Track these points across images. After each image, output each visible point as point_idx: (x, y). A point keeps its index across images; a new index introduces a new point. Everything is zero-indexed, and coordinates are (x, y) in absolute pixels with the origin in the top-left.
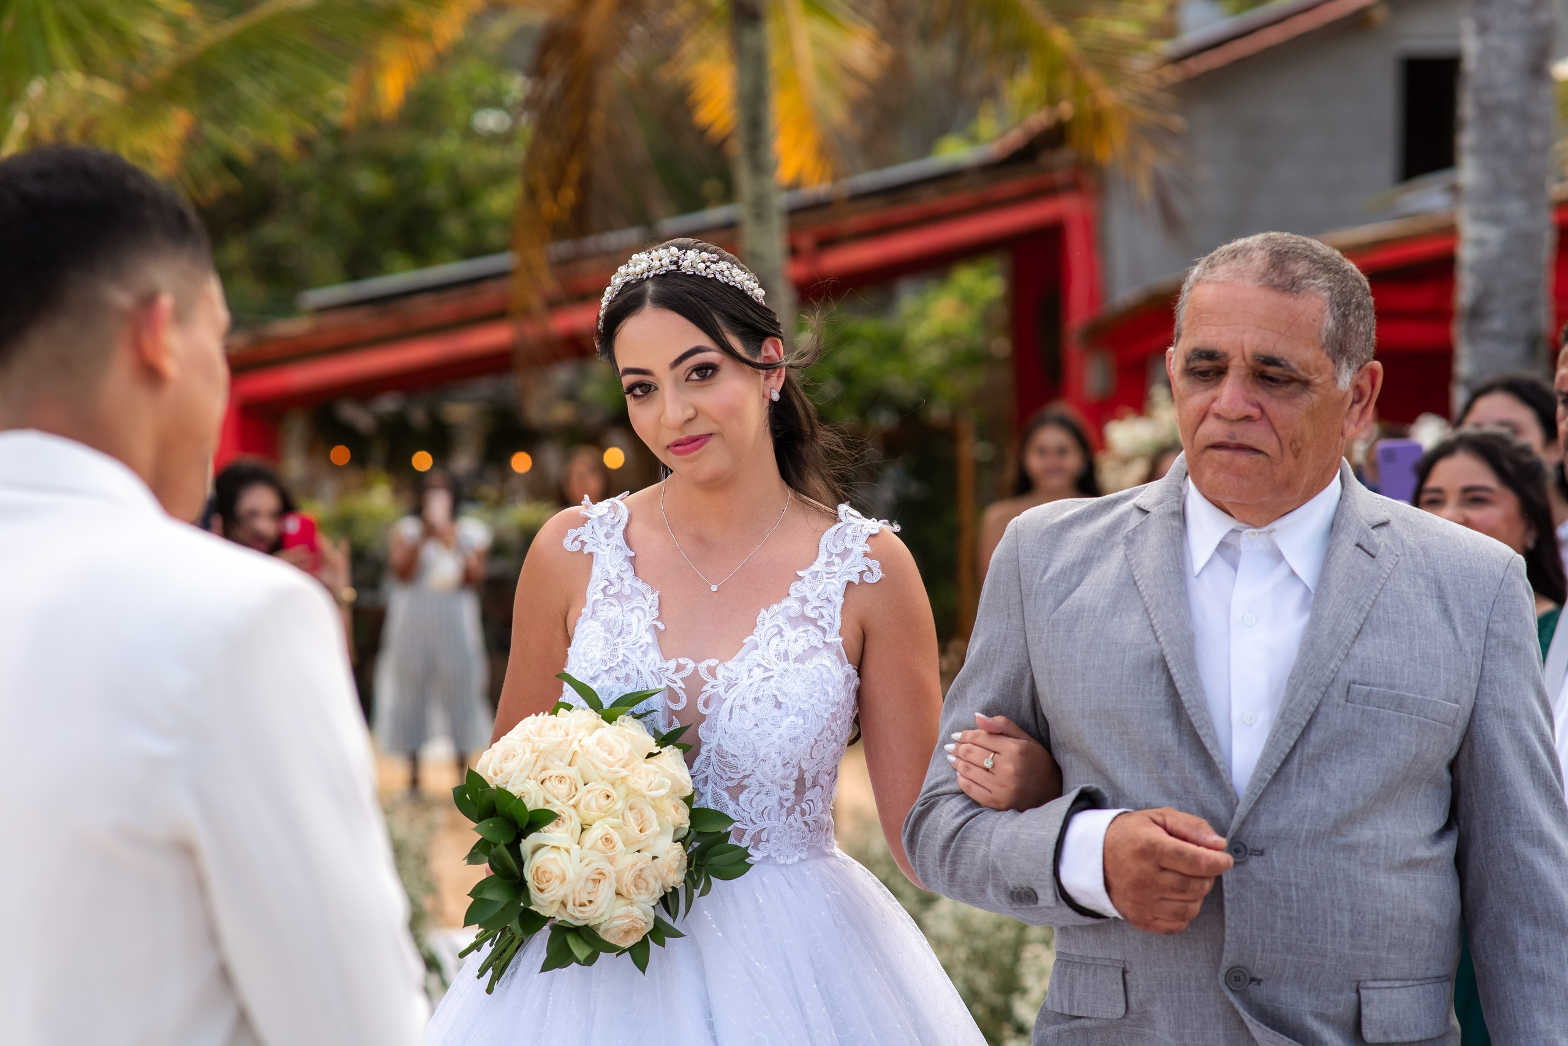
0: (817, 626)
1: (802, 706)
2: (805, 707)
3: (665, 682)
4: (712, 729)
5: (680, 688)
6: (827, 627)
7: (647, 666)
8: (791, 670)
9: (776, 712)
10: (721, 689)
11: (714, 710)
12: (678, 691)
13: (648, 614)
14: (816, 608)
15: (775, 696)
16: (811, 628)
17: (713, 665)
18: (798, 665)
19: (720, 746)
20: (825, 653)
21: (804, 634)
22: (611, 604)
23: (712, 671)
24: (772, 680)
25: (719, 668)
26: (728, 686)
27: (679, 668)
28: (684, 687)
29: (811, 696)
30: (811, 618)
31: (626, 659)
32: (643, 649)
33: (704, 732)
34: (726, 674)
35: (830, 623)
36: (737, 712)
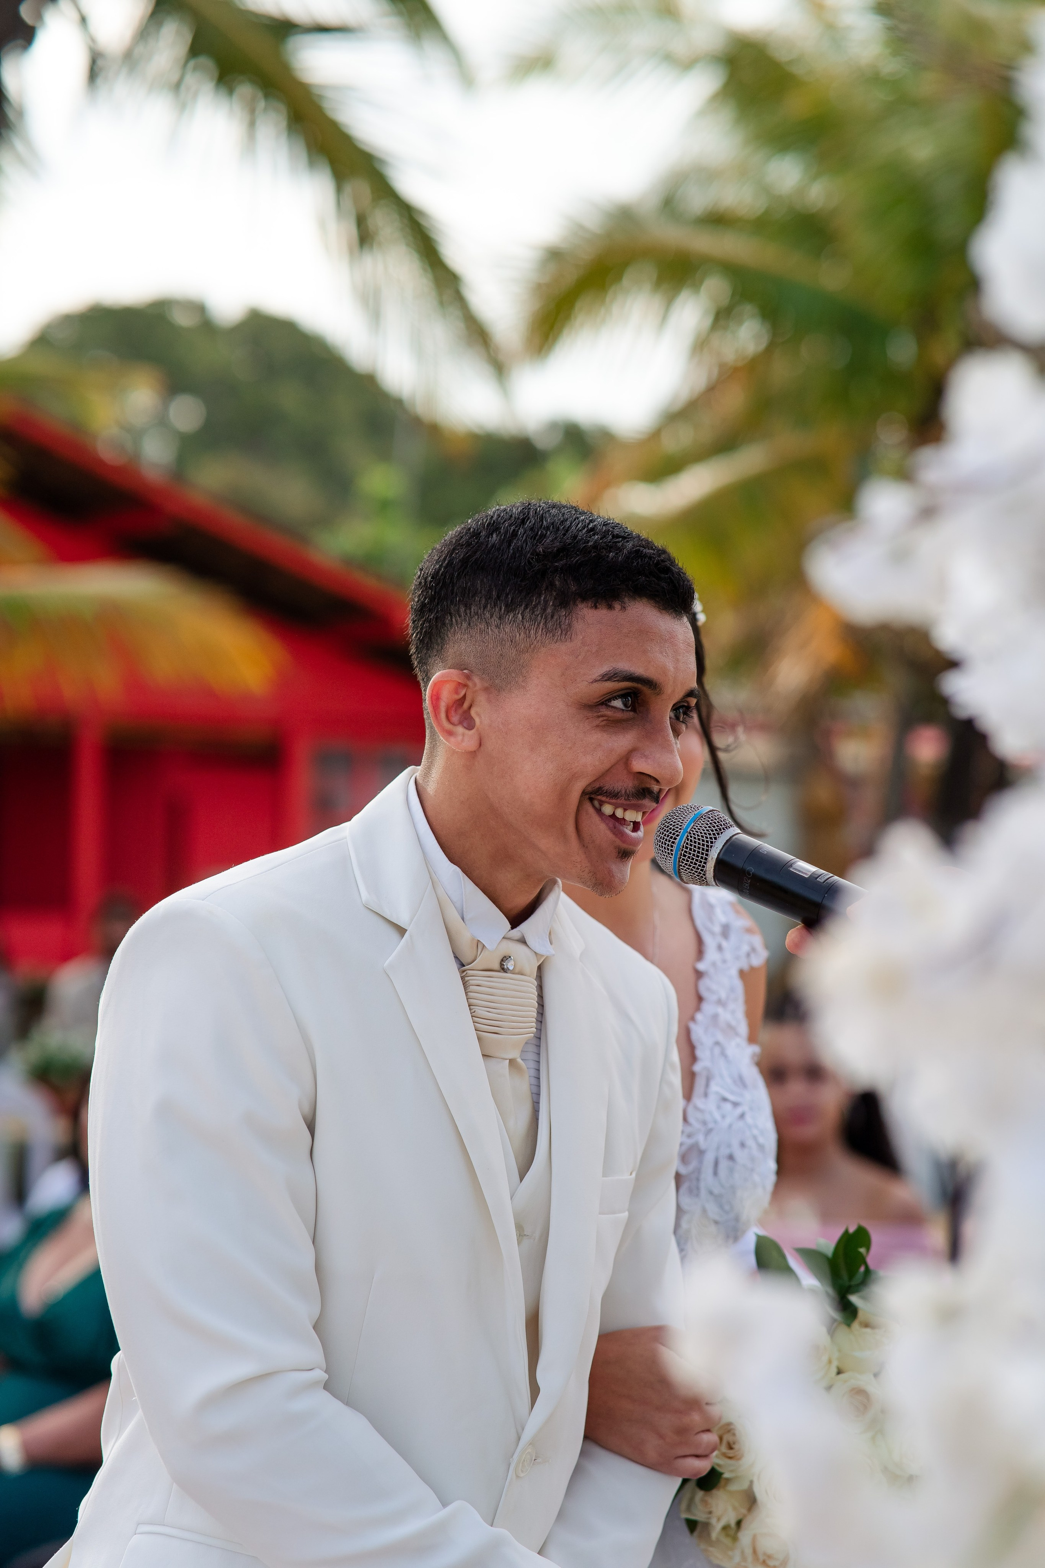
0: (740, 1036)
4: (694, 1193)
10: (700, 1137)
11: (695, 1168)
25: (688, 1109)
26: (705, 1132)
30: (733, 1027)
34: (699, 1116)
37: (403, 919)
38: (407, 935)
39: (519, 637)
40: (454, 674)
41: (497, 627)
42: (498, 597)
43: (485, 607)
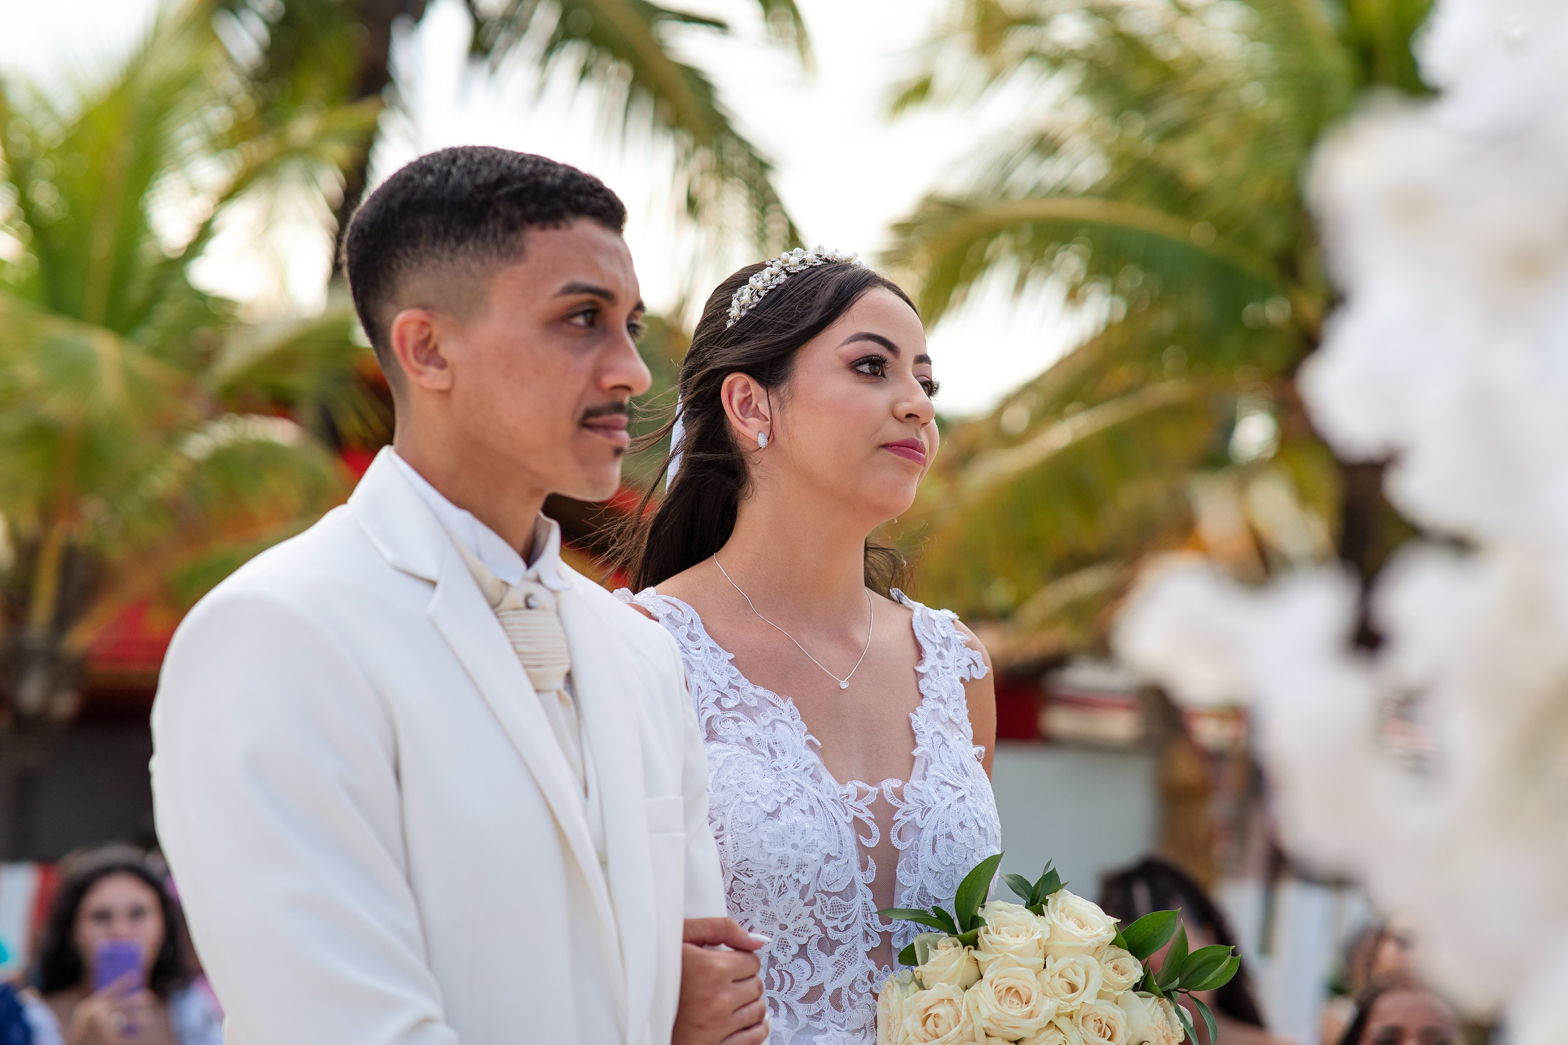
3: (852, 812)
4: (913, 869)
5: (869, 818)
7: (825, 793)
10: (917, 816)
11: (912, 844)
12: (868, 822)
13: (795, 728)
17: (897, 786)
19: (923, 889)
22: (737, 720)
23: (899, 795)
25: (905, 789)
26: (923, 811)
27: (861, 795)
28: (873, 818)
31: (799, 788)
32: (810, 772)
33: (902, 873)
34: (916, 795)
36: (942, 843)
37: (431, 573)
38: (439, 587)
39: (475, 266)
40: (416, 314)
41: (451, 260)
42: (446, 232)
43: (434, 244)
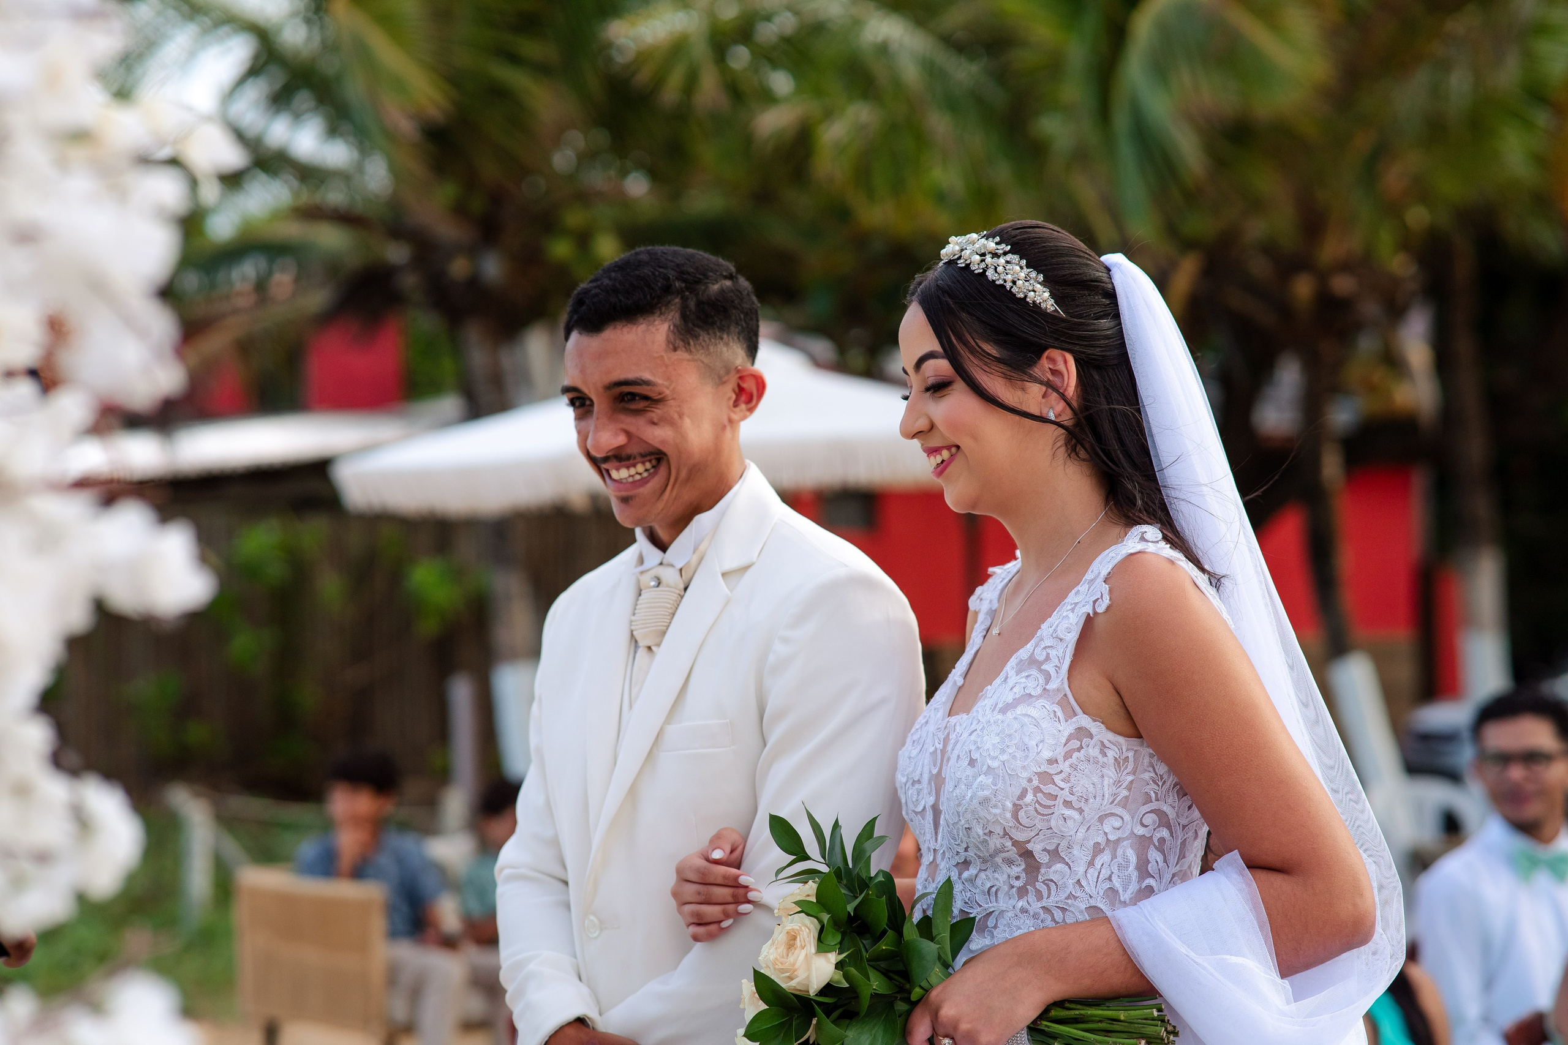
0: (1041, 671)
1: (990, 762)
2: (995, 764)
3: (936, 743)
6: (1053, 672)
8: (992, 721)
9: (970, 771)
10: (951, 748)
14: (1045, 648)
15: (970, 752)
16: (1034, 672)
18: (1000, 717)
20: (1042, 702)
21: (1024, 680)
23: (954, 728)
24: (975, 733)
28: (941, 748)
29: (1003, 751)
30: (1037, 661)
31: (929, 720)
32: (939, 708)
33: (942, 798)
34: (958, 729)
35: (1056, 666)
